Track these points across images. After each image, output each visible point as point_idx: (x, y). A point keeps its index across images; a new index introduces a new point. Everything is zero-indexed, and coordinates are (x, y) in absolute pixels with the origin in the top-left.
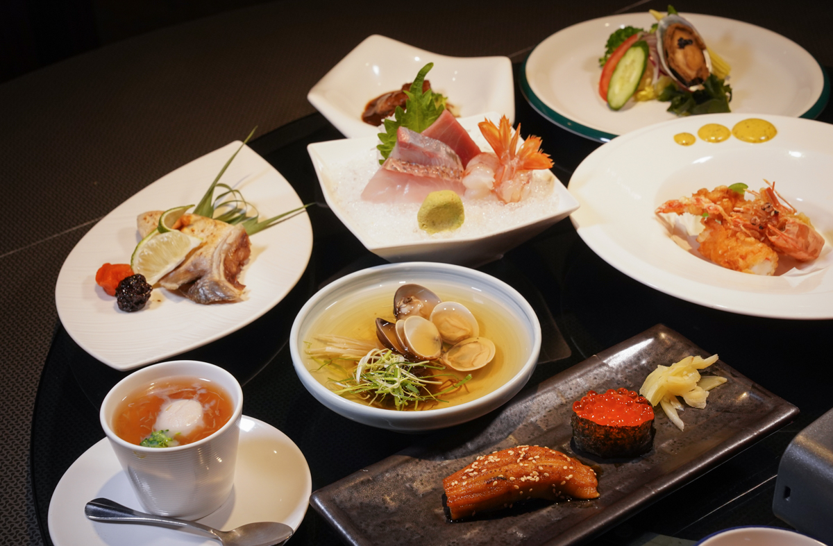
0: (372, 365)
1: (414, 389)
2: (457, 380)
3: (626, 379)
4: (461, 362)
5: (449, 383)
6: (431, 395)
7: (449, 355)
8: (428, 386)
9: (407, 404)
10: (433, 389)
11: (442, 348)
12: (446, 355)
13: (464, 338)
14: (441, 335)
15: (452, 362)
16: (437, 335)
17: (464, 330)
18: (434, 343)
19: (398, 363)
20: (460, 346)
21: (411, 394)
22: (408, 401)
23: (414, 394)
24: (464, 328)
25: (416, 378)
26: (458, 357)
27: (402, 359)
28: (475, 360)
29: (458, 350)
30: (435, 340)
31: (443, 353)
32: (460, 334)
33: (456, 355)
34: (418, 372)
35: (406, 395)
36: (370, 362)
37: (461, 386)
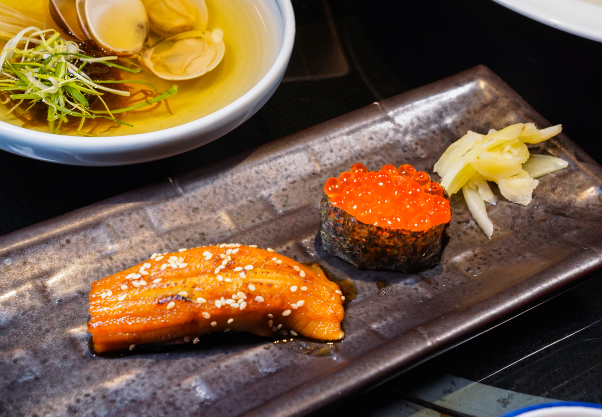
0: (25, 52)
1: (81, 98)
2: (155, 93)
3: (417, 144)
4: (169, 64)
5: (142, 95)
6: (109, 112)
7: (154, 53)
8: (107, 95)
9: (66, 120)
10: (114, 101)
11: (146, 40)
12: (150, 52)
13: (184, 29)
14: (150, 20)
15: (157, 64)
16: (143, 18)
17: (186, 17)
18: (137, 31)
19: (66, 54)
20: (174, 41)
21: (76, 106)
22: (68, 116)
23: (82, 106)
24: (186, 13)
25: (89, 82)
26: (167, 58)
27: (73, 48)
28: (190, 64)
29: (171, 47)
30: (141, 26)
31: (146, 47)
32: (178, 22)
33: (165, 54)
34: (95, 72)
35: (67, 106)
36: (21, 47)
37: (159, 103)
